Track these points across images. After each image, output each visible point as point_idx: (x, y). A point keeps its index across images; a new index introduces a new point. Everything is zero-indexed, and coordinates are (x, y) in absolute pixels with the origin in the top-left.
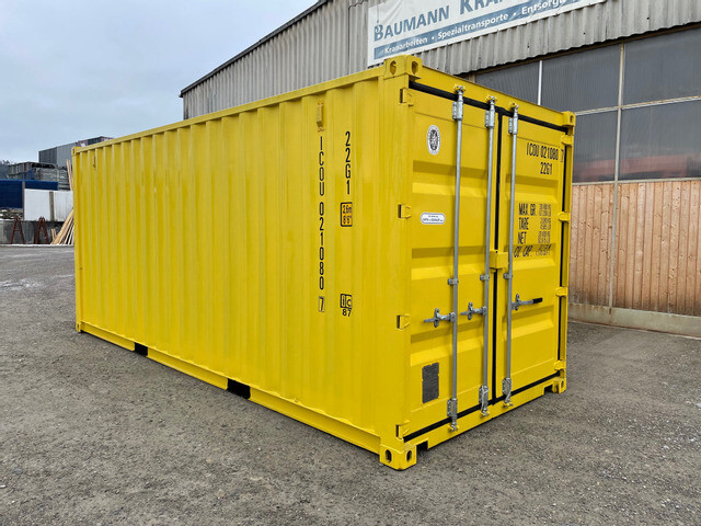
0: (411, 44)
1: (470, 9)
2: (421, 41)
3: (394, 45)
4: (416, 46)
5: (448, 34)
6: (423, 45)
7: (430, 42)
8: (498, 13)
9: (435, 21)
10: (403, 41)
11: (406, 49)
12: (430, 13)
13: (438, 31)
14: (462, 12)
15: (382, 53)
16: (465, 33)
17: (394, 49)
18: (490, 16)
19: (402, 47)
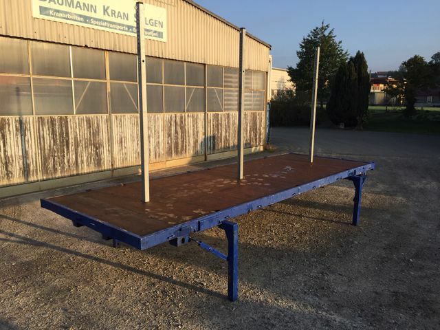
0: (72, 17)
1: (109, 15)
2: (79, 19)
3: (58, 11)
4: (75, 20)
5: (97, 23)
6: (81, 22)
7: (86, 22)
8: (123, 25)
9: (88, 10)
10: (66, 13)
11: (67, 19)
12: (84, 4)
13: (90, 18)
14: (104, 14)
15: (47, 12)
16: (106, 27)
17: (57, 14)
18: (119, 25)
19: (65, 16)
